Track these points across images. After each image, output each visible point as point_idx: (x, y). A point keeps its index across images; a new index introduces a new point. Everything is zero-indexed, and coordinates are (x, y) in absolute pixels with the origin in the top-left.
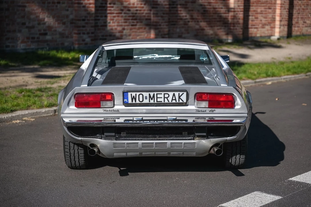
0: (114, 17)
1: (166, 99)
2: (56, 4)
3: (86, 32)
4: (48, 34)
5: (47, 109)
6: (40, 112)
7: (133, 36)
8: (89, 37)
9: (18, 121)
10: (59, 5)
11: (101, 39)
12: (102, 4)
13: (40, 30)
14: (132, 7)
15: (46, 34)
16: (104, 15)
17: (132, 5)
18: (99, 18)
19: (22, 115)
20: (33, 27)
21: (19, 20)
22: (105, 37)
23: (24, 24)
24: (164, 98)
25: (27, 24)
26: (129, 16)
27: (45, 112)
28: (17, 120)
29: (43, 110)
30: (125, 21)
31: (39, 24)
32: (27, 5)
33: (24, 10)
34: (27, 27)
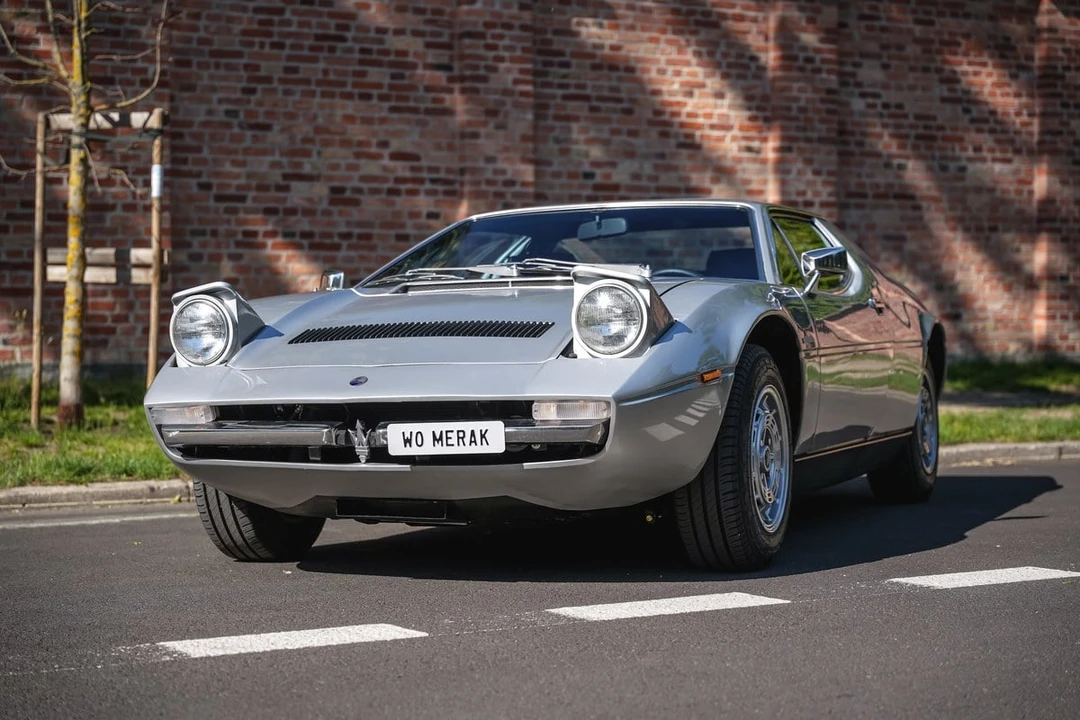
2: (987, 233)
4: (964, 317)
5: (1040, 445)
6: (1024, 450)
9: (976, 463)
10: (993, 235)
13: (941, 306)
15: (958, 317)
19: (982, 452)
27: (1036, 451)
28: (970, 461)
29: (1032, 446)
31: (939, 288)
32: (908, 234)
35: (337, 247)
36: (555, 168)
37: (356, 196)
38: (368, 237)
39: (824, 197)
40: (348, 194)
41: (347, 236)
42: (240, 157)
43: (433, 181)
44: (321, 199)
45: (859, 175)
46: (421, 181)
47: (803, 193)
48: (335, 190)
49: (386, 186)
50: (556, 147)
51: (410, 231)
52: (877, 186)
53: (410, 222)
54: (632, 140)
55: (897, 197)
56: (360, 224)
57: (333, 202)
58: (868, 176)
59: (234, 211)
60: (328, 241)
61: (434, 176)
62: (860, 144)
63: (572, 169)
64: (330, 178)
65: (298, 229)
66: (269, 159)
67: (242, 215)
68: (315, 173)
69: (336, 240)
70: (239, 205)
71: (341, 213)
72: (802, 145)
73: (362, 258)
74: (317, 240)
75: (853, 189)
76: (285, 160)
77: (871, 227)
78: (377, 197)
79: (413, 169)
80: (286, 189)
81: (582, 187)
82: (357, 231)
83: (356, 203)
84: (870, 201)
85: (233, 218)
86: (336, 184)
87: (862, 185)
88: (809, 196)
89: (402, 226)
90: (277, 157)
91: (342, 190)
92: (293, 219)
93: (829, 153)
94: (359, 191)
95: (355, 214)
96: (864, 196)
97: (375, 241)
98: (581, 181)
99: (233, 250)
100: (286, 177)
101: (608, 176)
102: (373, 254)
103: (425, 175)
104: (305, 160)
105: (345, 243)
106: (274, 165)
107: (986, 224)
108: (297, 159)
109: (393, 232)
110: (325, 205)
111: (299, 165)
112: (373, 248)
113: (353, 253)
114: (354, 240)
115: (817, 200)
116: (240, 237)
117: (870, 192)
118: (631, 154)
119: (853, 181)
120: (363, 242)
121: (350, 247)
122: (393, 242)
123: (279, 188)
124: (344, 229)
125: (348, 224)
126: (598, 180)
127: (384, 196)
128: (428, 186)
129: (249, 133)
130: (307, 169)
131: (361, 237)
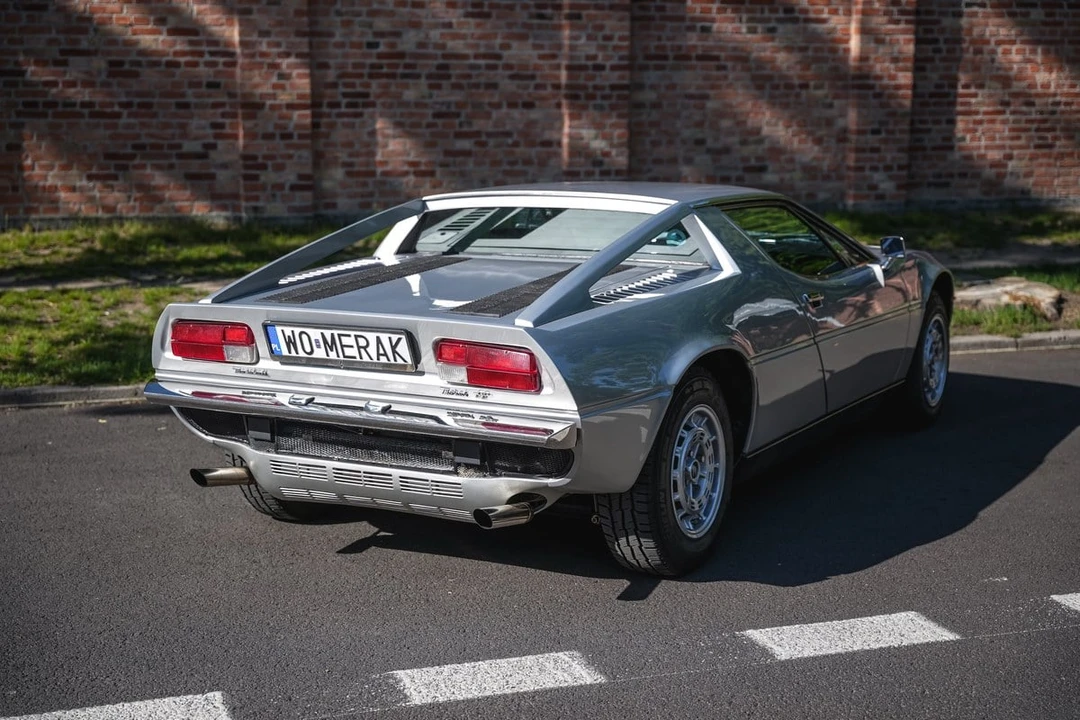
0: (980, 122)
1: (362, 351)
2: (798, 90)
3: (881, 165)
4: (770, 168)
7: (1041, 175)
8: (891, 178)
10: (804, 93)
11: (930, 185)
12: (938, 86)
13: (745, 159)
14: (1038, 95)
15: (762, 169)
16: (944, 118)
17: (1039, 90)
18: (929, 126)
20: (727, 150)
21: (687, 133)
22: (943, 180)
23: (700, 142)
24: (359, 347)
25: (710, 143)
26: (1028, 121)
30: (1015, 134)
31: (744, 143)
32: (712, 93)
33: (703, 107)
34: (709, 151)
35: (118, 116)
36: (338, 38)
37: (134, 68)
38: (149, 106)
39: (615, 62)
40: (127, 67)
41: (128, 105)
42: (16, 36)
43: (212, 54)
44: (99, 73)
45: (659, 39)
46: (201, 54)
47: (594, 57)
48: (112, 64)
49: (165, 59)
50: (338, 19)
51: (191, 99)
52: (679, 48)
53: (190, 92)
54: (418, 11)
55: (700, 58)
56: (139, 94)
57: (111, 74)
58: (669, 39)
59: (14, 84)
60: (109, 110)
61: (213, 49)
62: (661, 9)
63: (355, 39)
64: (109, 53)
65: (79, 99)
66: (47, 36)
67: (21, 88)
68: (92, 48)
69: (117, 109)
70: (20, 79)
71: (119, 85)
72: (592, 12)
73: (143, 125)
74: (97, 108)
75: (653, 51)
76: (62, 37)
77: (673, 87)
78: (157, 69)
79: (191, 43)
80: (65, 63)
81: (365, 56)
82: (137, 100)
83: (136, 75)
84: (671, 62)
85: (13, 90)
86: (114, 58)
87: (663, 48)
88: (600, 61)
89: (183, 95)
90: (54, 35)
91: (121, 63)
92: (72, 90)
93: (621, 19)
94: (138, 64)
95: (134, 85)
96: (665, 58)
97: (155, 109)
98: (365, 50)
99: (14, 119)
100: (63, 52)
101: (392, 45)
102: (154, 121)
103: (205, 48)
104: (81, 37)
105: (125, 112)
106: (51, 42)
107: (796, 82)
108: (73, 36)
109: (173, 101)
110: (103, 77)
111: (77, 42)
112: (155, 115)
113: (132, 121)
114: (134, 109)
115: (608, 64)
116: (21, 108)
117: (671, 54)
118: (416, 25)
119: (654, 44)
120: (143, 111)
121: (130, 115)
122: (173, 109)
123: (57, 63)
124: (124, 99)
125: (128, 94)
126: (382, 49)
127: (163, 68)
128: (207, 58)
129: (24, 14)
130: (84, 45)
131: (141, 105)
